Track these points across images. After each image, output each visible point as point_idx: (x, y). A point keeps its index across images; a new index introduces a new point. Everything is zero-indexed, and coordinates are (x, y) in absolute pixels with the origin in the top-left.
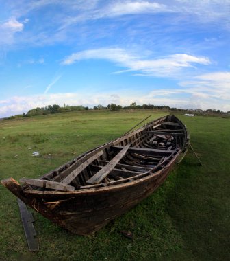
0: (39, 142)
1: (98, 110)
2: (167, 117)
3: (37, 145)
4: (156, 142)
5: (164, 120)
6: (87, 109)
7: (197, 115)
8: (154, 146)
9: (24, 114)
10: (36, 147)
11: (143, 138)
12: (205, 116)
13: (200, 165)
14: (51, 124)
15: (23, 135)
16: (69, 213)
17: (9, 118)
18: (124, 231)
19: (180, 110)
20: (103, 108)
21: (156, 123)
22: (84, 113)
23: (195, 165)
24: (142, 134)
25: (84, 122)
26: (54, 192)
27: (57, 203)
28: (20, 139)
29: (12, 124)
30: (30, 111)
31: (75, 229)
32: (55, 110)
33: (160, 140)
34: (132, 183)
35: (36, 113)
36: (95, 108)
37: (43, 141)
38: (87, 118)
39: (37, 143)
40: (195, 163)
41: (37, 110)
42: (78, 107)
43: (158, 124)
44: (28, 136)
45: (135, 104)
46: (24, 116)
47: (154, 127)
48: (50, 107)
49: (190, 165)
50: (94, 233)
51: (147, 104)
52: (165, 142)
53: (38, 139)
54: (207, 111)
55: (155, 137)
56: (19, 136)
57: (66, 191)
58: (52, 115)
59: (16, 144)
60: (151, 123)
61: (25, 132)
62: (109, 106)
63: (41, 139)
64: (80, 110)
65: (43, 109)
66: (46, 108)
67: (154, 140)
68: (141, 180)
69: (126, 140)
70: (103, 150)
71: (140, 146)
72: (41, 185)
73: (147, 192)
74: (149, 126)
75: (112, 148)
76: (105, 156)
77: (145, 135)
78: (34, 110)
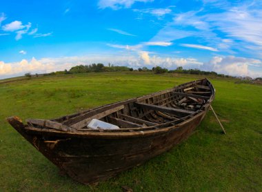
0: (74, 97)
1: (143, 72)
2: (202, 81)
3: (71, 100)
4: (185, 104)
5: (199, 84)
6: (131, 70)
8: (182, 107)
9: (66, 70)
10: (70, 102)
11: (172, 99)
12: (254, 84)
13: (223, 133)
14: (92, 82)
15: (60, 90)
16: (68, 156)
17: (50, 74)
18: (125, 187)
20: (148, 70)
21: (188, 85)
22: (127, 73)
23: (216, 133)
24: (171, 95)
25: (125, 82)
26: (50, 130)
27: (56, 142)
29: (52, 80)
30: (72, 68)
31: (76, 175)
32: (99, 69)
33: (190, 102)
34: (131, 134)
35: (79, 71)
36: (140, 70)
37: (78, 96)
38: (128, 78)
39: (72, 97)
40: (217, 130)
41: (81, 67)
42: (123, 67)
43: (190, 86)
44: (65, 91)
45: (181, 67)
46: (66, 73)
47: (185, 90)
48: (94, 65)
49: (211, 132)
50: (97, 184)
52: (195, 105)
53: (74, 94)
54: (257, 79)
55: (185, 99)
56: (56, 91)
57: (61, 130)
58: (96, 74)
59: (52, 98)
60: (183, 85)
61: (62, 88)
62: (153, 68)
63: (77, 94)
64: (124, 71)
65: (87, 66)
66: (90, 66)
67: (184, 102)
68: (142, 132)
69: (151, 99)
70: (125, 105)
71: (167, 106)
72: (42, 124)
73: (153, 149)
74: (180, 88)
75: (135, 104)
76: (126, 111)
77: (174, 96)
78: (77, 67)
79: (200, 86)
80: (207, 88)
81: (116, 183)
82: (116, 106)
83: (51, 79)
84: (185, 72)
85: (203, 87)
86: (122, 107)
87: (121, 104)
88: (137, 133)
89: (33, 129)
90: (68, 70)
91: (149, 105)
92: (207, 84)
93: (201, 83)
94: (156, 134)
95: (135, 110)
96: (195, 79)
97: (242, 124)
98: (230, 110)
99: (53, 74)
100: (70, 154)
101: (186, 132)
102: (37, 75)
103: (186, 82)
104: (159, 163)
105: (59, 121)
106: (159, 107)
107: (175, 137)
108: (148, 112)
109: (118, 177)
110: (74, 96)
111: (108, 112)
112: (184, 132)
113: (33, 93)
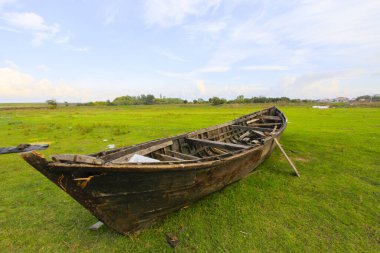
0: (119, 135)
1: (198, 104)
3: (115, 138)
4: (248, 139)
6: (185, 102)
7: (336, 106)
8: (244, 143)
9: (108, 101)
10: (113, 140)
11: (231, 133)
15: (100, 126)
17: (86, 105)
19: (305, 101)
20: (204, 102)
21: (252, 117)
22: (181, 106)
24: (230, 129)
25: (179, 116)
27: (88, 179)
28: (95, 130)
29: (89, 112)
30: (117, 99)
32: (149, 101)
33: (254, 136)
35: (126, 102)
36: (195, 102)
37: (124, 133)
38: (182, 112)
39: (116, 134)
41: (128, 98)
43: (255, 118)
44: (107, 127)
46: (109, 104)
47: (248, 122)
48: (143, 97)
49: (278, 172)
51: (258, 96)
56: (94, 126)
59: (88, 135)
60: (245, 117)
61: (103, 123)
63: (121, 131)
64: (177, 103)
66: (138, 97)
67: (246, 137)
68: (182, 165)
69: (206, 134)
70: (174, 141)
71: (225, 141)
72: (72, 159)
73: (198, 185)
74: (241, 120)
75: (186, 139)
76: (176, 147)
77: (234, 130)
78: (123, 98)
79: (267, 117)
80: (277, 118)
81: (161, 230)
82: (164, 141)
83: (88, 110)
84: (247, 101)
85: (271, 118)
86: (171, 143)
87: (169, 140)
88: (176, 166)
89: (60, 164)
90: (111, 101)
91: (202, 140)
92: (276, 113)
93: (269, 112)
94: (199, 168)
95: (186, 147)
96: (260, 108)
97: (335, 167)
98: (312, 145)
99: (91, 105)
100: (106, 193)
101: (239, 169)
102: (67, 104)
103: (248, 113)
104: (209, 206)
105: (95, 156)
106: (215, 142)
107: (223, 173)
108: (202, 149)
109: (163, 222)
110: (118, 133)
111: (154, 148)
112: (235, 168)
113: (58, 128)
